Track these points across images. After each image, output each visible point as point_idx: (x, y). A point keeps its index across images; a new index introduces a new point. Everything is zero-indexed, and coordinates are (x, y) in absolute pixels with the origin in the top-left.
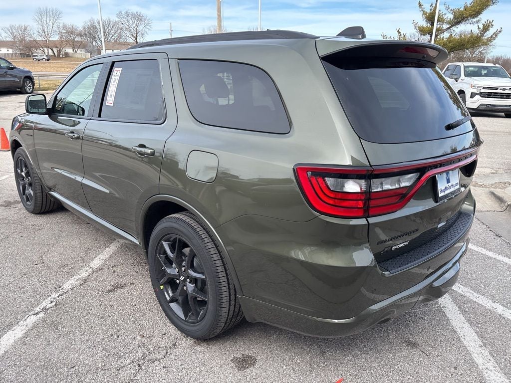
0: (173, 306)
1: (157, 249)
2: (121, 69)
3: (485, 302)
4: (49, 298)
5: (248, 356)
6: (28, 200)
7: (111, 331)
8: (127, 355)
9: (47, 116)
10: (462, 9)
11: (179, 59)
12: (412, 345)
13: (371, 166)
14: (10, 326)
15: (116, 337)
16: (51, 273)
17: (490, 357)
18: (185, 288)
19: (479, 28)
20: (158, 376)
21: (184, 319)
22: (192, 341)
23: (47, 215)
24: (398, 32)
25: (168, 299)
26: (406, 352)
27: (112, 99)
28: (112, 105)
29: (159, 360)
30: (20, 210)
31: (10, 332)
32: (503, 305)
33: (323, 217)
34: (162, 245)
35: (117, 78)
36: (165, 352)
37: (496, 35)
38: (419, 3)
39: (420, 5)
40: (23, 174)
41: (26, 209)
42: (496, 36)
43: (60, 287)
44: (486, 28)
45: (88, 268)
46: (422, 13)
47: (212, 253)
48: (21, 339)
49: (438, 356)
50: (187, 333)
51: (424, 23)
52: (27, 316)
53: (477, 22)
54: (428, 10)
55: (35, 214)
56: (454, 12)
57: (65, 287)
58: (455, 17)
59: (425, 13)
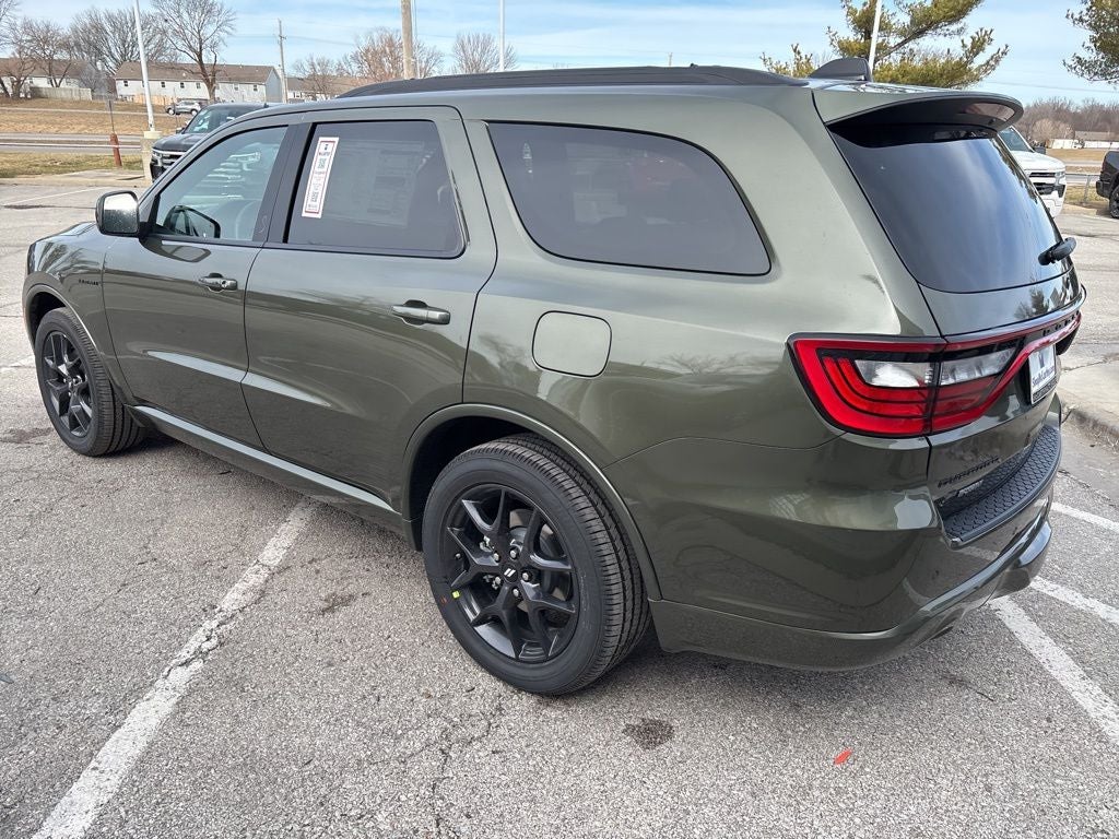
0: (483, 630)
1: (447, 515)
2: (336, 139)
3: (1071, 597)
4: (200, 631)
5: (655, 723)
6: (74, 424)
7: (361, 690)
8: (410, 732)
9: (137, 239)
10: (928, 4)
11: (489, 122)
12: (959, 682)
13: (942, 336)
14: (137, 692)
15: (373, 701)
16: (181, 580)
17: (1105, 697)
18: (516, 592)
19: (964, 46)
20: (487, 768)
21: (513, 655)
22: (533, 700)
23: (123, 459)
24: (795, 51)
25: (472, 617)
26: (949, 696)
27: (317, 203)
28: (319, 216)
29: (479, 739)
30: (53, 448)
31: (142, 705)
32: (1104, 602)
33: (850, 437)
34: (462, 506)
35: (329, 160)
36: (485, 723)
37: (996, 59)
40: (63, 369)
41: (70, 445)
42: (997, 61)
43: (215, 607)
44: (978, 46)
45: (256, 566)
46: (845, 12)
47: (589, 517)
48: (173, 716)
49: (1010, 700)
50: (519, 685)
51: (849, 34)
52: (167, 669)
53: (960, 32)
55: (95, 457)
56: (912, 11)
57: (225, 607)
58: (914, 20)
59: (853, 12)
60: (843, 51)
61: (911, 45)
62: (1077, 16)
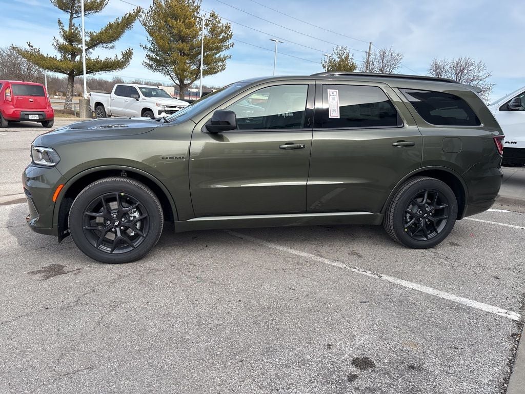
2: (337, 91)
10: (98, 33)
11: (399, 88)
18: (427, 220)
19: (122, 54)
21: (426, 239)
24: (29, 45)
27: (337, 112)
28: (339, 117)
35: (337, 98)
38: (59, 21)
39: (60, 23)
44: (128, 54)
52: (381, 279)
53: (112, 47)
54: (66, 28)
56: (91, 35)
57: (342, 266)
58: (92, 40)
59: (65, 32)
60: (61, 48)
61: (91, 50)
62: (144, 46)
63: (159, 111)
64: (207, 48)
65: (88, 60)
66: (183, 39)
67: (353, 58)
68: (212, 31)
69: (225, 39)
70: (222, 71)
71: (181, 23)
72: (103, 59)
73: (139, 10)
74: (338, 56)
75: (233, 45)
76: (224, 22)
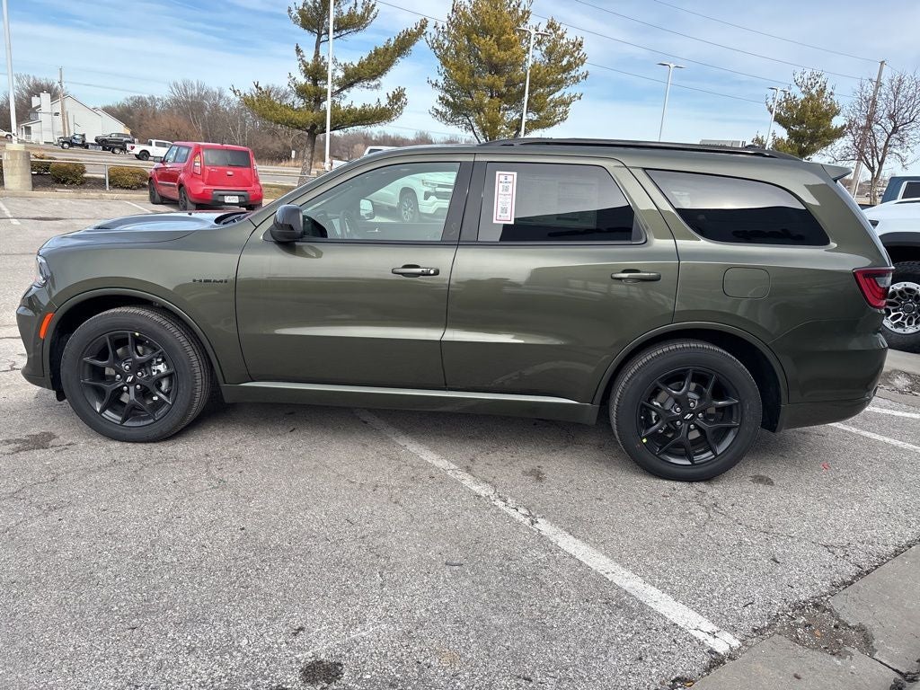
2: (515, 173)
4: (501, 507)
10: (356, 64)
11: (645, 168)
18: (692, 426)
19: (388, 97)
21: (689, 464)
24: (257, 86)
27: (509, 214)
28: (512, 222)
35: (512, 188)
38: (297, 47)
39: (298, 50)
44: (397, 97)
46: (298, 63)
51: (302, 79)
52: (531, 527)
53: (377, 87)
54: (309, 58)
56: (346, 69)
57: (484, 493)
58: (347, 76)
59: (306, 65)
60: (301, 91)
61: (345, 92)
62: (434, 83)
63: (426, 192)
64: (536, 83)
65: (335, 108)
66: (496, 68)
67: (835, 92)
68: (549, 53)
69: (569, 67)
70: (562, 123)
71: (491, 42)
72: (358, 106)
73: (424, 25)
74: (803, 89)
75: (586, 77)
76: (570, 36)
